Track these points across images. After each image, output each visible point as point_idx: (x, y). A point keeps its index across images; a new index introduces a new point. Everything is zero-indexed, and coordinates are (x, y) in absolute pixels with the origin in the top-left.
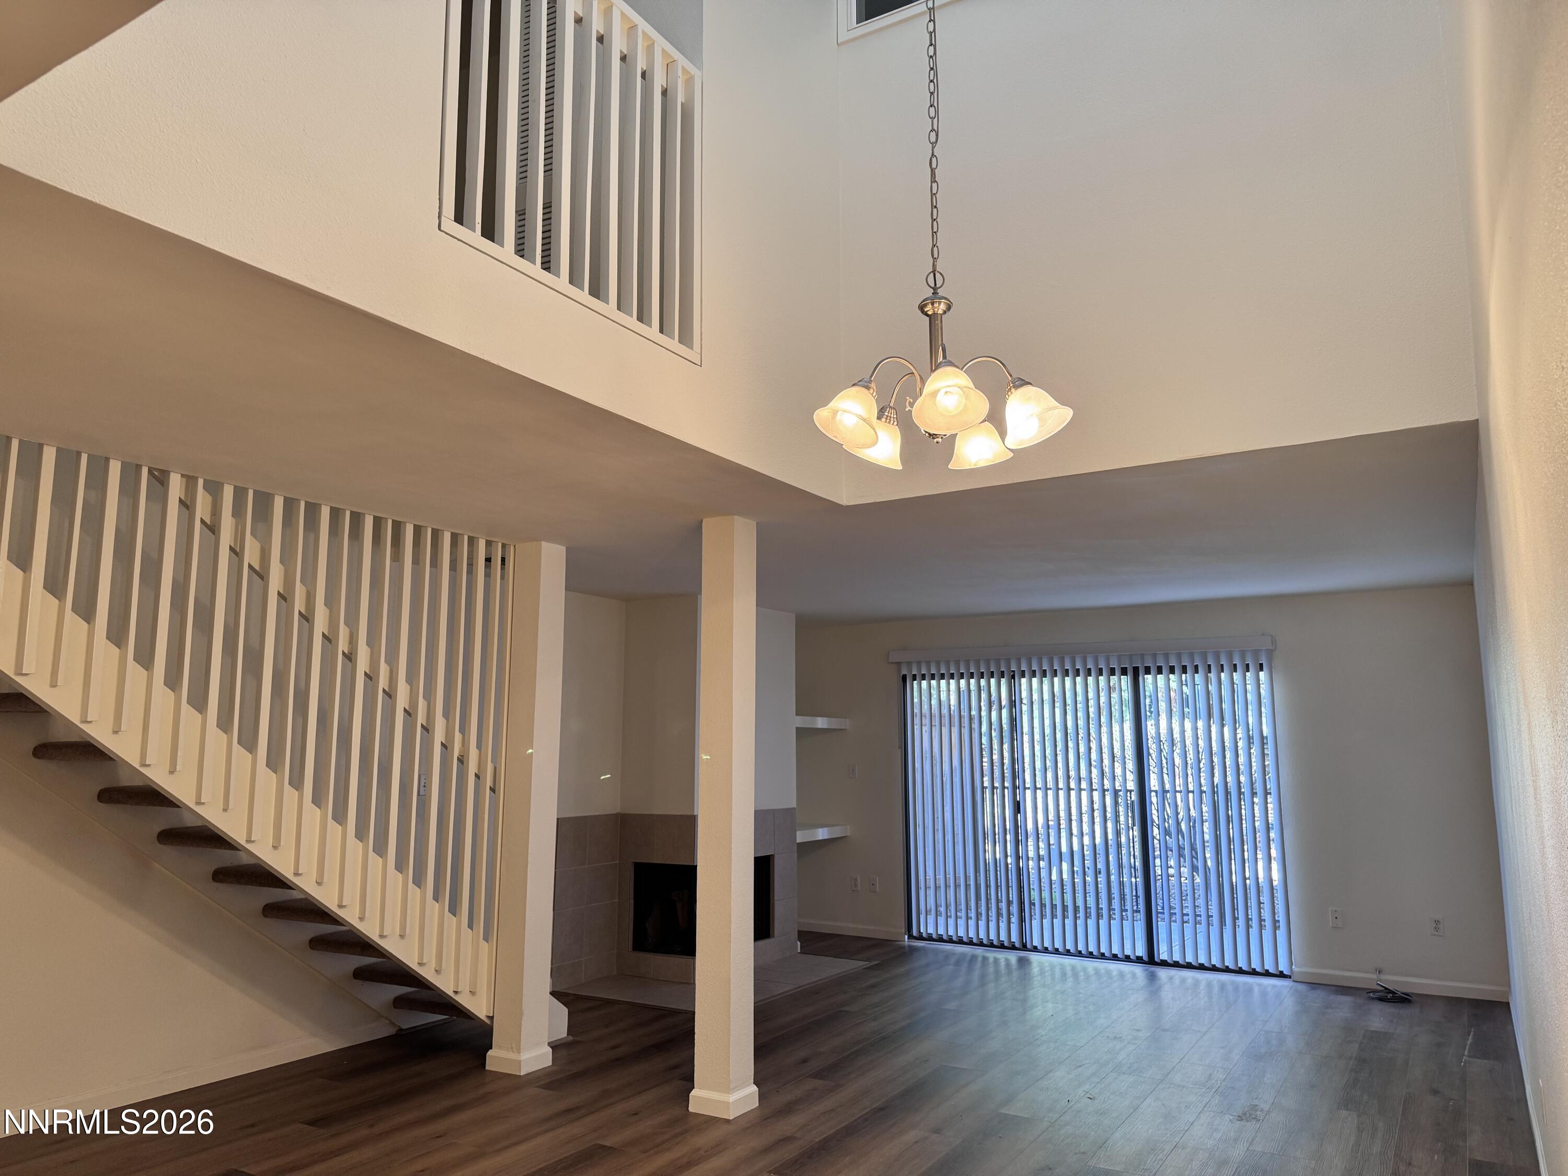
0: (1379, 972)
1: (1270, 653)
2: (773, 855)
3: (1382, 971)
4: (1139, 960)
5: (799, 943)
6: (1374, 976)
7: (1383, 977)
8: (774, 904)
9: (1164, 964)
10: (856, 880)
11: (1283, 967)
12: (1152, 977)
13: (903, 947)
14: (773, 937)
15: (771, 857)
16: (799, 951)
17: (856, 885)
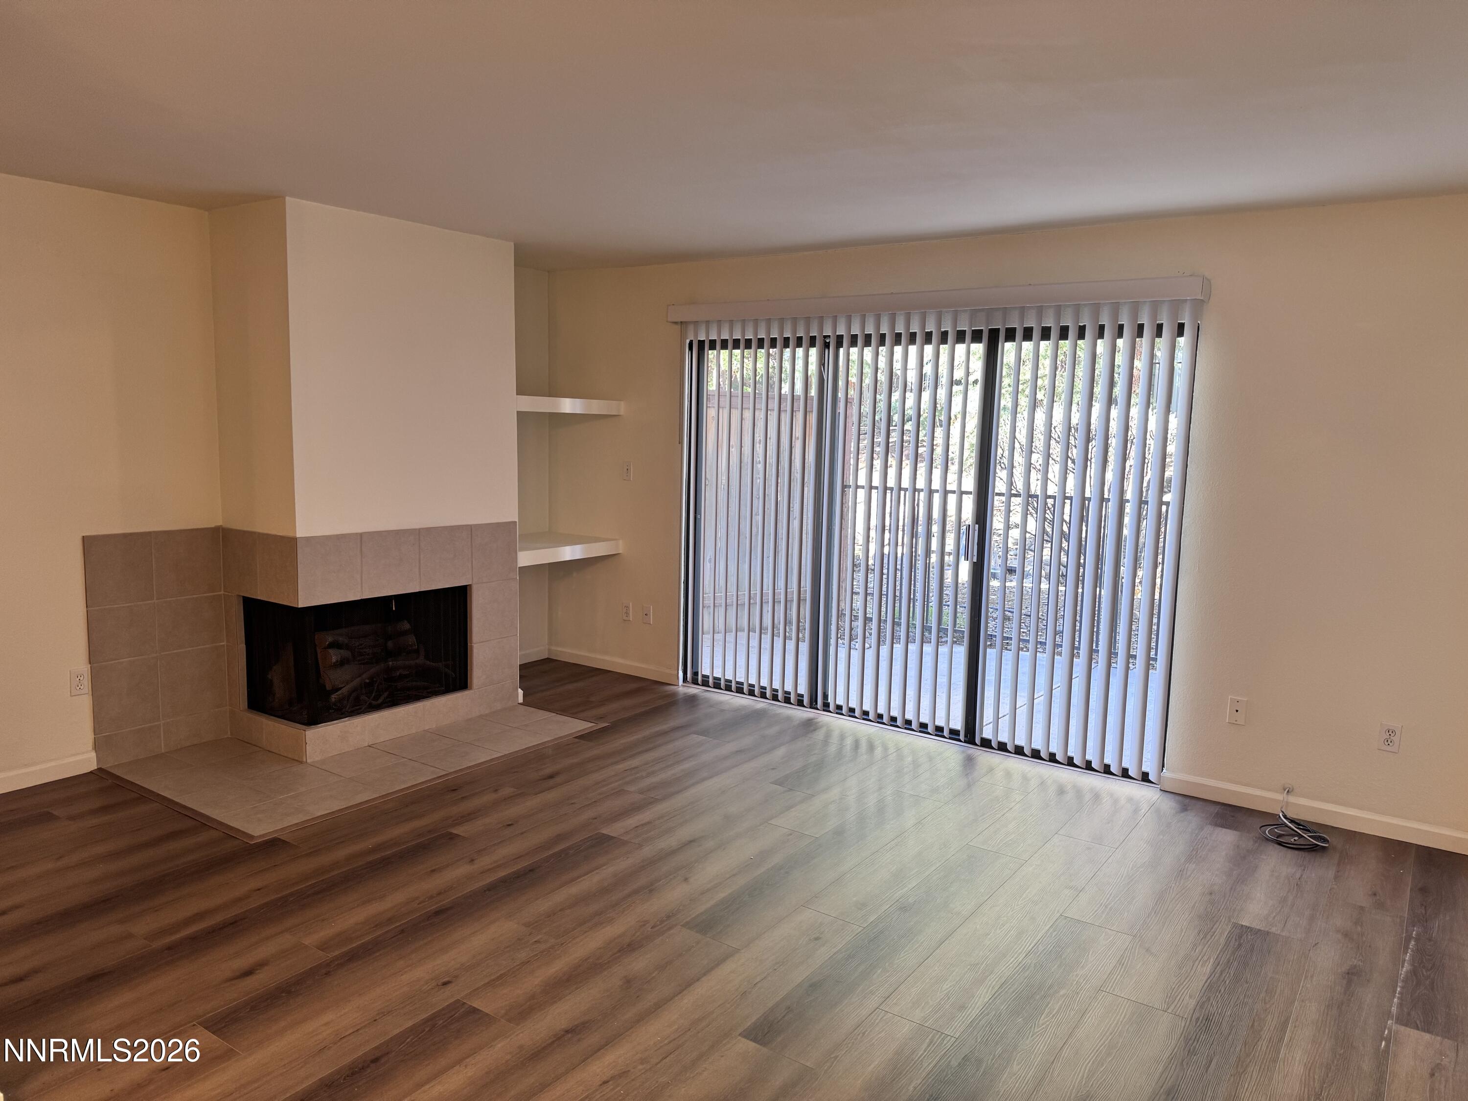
0: (1288, 791)
1: (1199, 306)
2: (470, 585)
3: (1292, 790)
4: (954, 733)
5: (520, 692)
6: (1279, 797)
7: (1292, 799)
8: (472, 647)
9: (986, 743)
10: (627, 607)
11: (1150, 766)
12: (969, 762)
13: (674, 694)
14: (471, 689)
15: (468, 587)
16: (521, 700)
17: (627, 614)
